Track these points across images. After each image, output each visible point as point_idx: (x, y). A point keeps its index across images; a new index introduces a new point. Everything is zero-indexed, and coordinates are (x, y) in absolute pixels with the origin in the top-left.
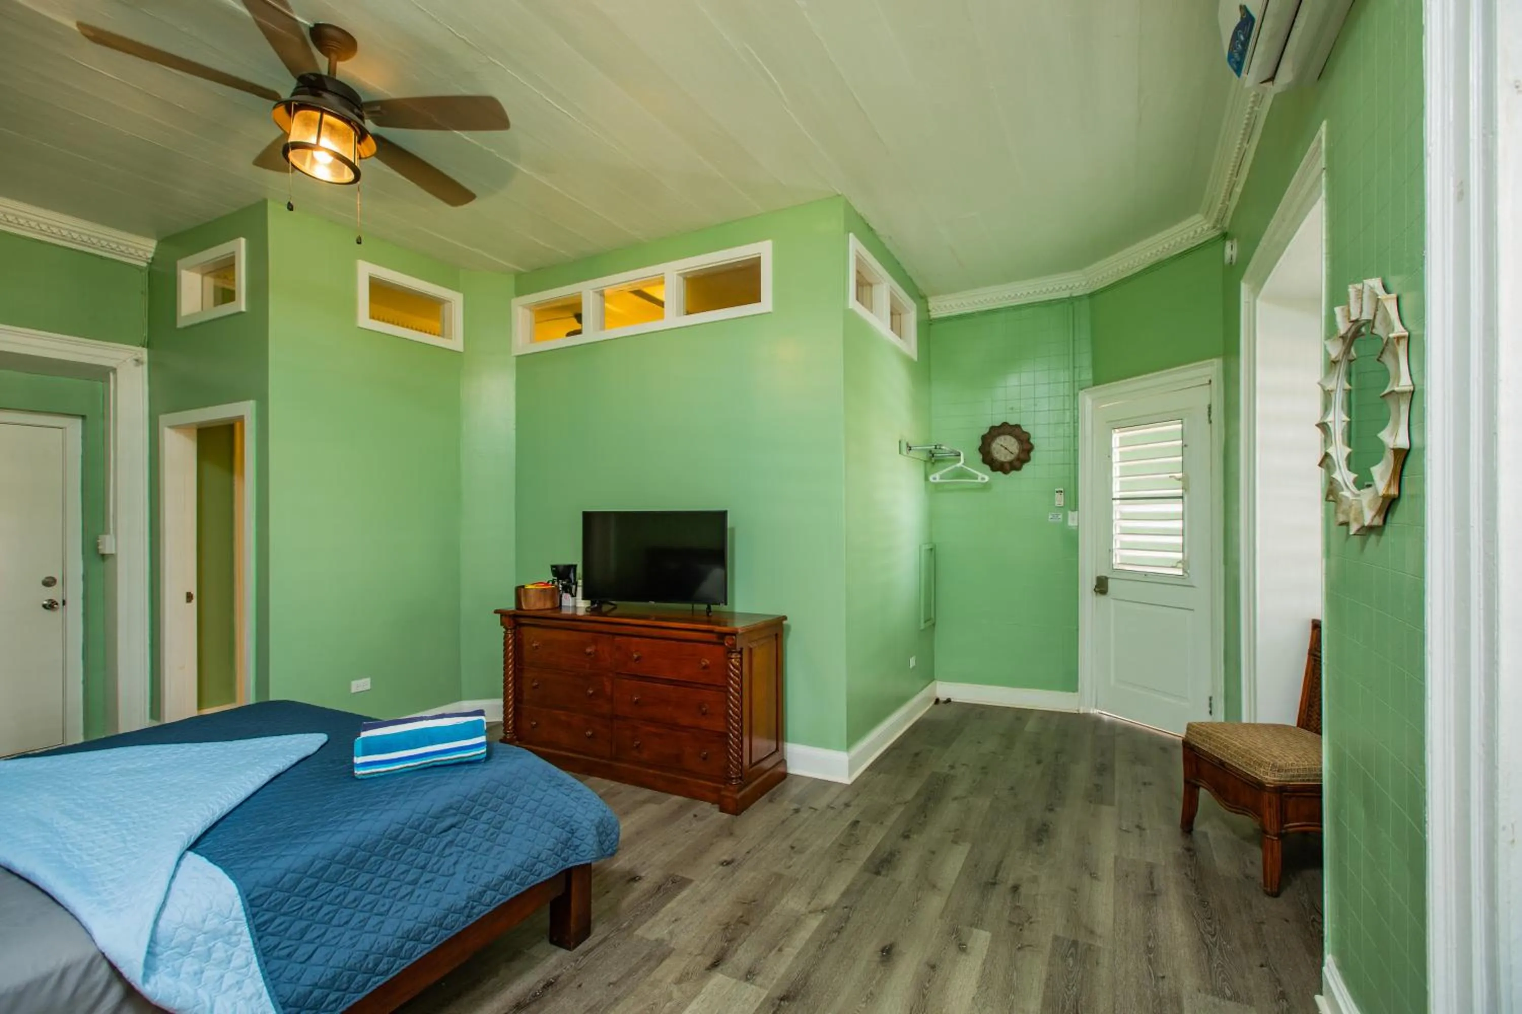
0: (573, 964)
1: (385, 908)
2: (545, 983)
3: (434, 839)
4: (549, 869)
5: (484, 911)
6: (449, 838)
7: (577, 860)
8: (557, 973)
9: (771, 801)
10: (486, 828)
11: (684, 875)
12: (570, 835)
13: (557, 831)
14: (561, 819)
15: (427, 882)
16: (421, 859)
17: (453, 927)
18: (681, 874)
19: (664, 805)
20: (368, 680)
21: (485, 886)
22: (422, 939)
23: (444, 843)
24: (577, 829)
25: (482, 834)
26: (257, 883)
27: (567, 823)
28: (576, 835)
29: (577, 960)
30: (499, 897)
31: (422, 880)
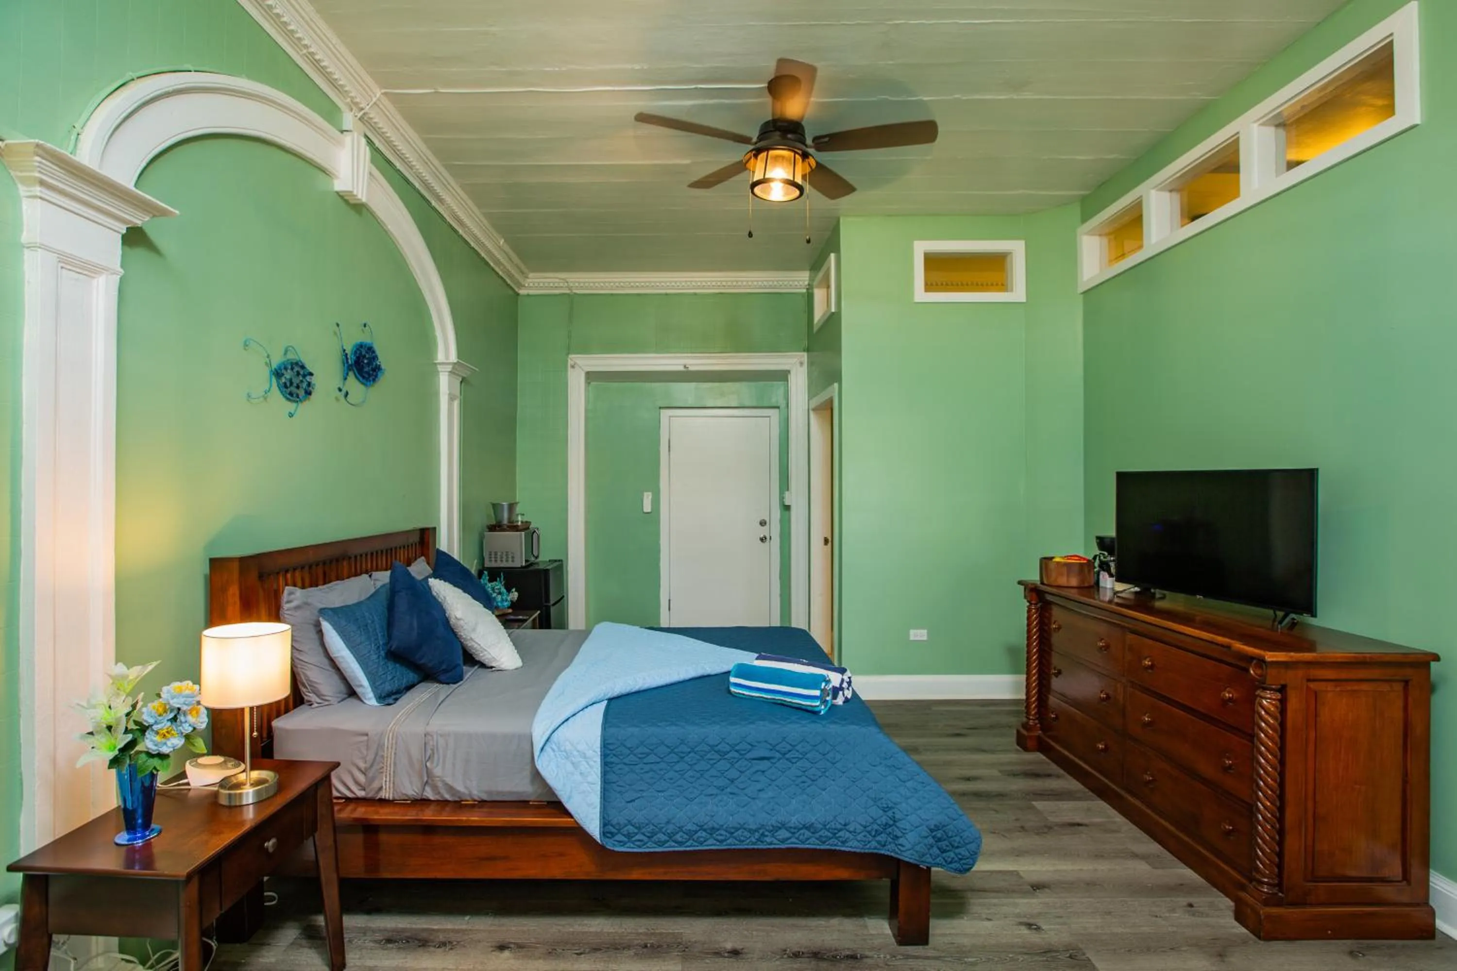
0: (888, 957)
1: (692, 796)
2: (852, 953)
3: (746, 763)
4: (856, 844)
5: (775, 844)
6: (761, 768)
7: (894, 851)
8: (867, 953)
9: (1351, 953)
10: (800, 775)
11: (1094, 960)
12: (891, 822)
13: (875, 812)
14: (883, 801)
15: (731, 793)
16: (733, 774)
17: (743, 841)
18: (1090, 955)
19: (1160, 872)
20: (925, 632)
21: (781, 823)
22: (714, 835)
23: (753, 770)
24: (900, 820)
25: (794, 778)
26: (642, 743)
27: (891, 808)
28: (898, 824)
29: (894, 957)
30: (793, 840)
31: (729, 790)
